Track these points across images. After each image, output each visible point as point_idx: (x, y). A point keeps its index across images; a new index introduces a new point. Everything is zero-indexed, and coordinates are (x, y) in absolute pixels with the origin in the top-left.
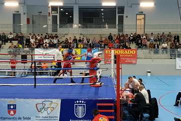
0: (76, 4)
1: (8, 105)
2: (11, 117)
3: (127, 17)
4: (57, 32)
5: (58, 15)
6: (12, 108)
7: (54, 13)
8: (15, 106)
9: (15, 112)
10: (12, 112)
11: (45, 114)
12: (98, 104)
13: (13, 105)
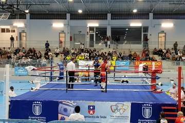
0: (109, 25)
1: (89, 106)
2: (91, 116)
3: (151, 35)
4: (93, 47)
5: (95, 34)
6: (92, 109)
7: (91, 32)
8: (94, 107)
9: (94, 112)
10: (91, 112)
11: (118, 114)
12: (163, 108)
13: (93, 106)
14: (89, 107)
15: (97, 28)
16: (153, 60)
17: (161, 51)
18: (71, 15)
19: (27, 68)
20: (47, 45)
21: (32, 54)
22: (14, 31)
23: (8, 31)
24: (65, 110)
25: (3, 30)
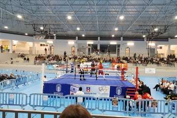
0: (99, 43)
2: (88, 93)
3: (121, 49)
4: (90, 55)
5: (91, 48)
7: (89, 47)
8: (90, 88)
10: (88, 91)
12: (128, 89)
14: (87, 88)
15: (92, 45)
16: (122, 63)
17: (127, 58)
18: (78, 37)
19: (54, 65)
20: (65, 53)
21: (57, 58)
22: (47, 46)
23: (44, 45)
24: (74, 89)
25: (41, 45)
